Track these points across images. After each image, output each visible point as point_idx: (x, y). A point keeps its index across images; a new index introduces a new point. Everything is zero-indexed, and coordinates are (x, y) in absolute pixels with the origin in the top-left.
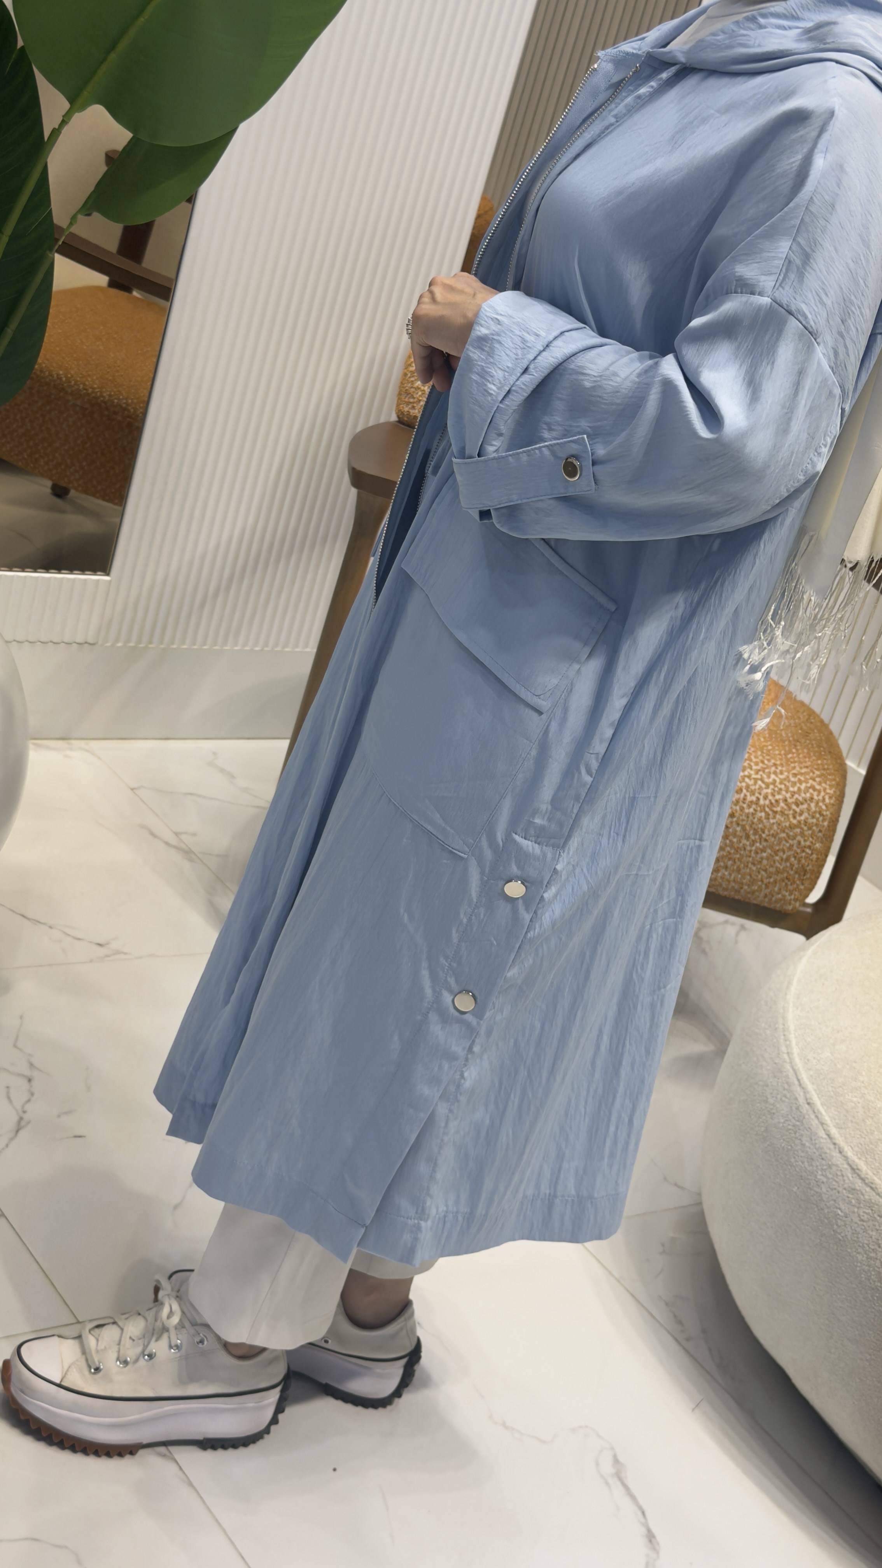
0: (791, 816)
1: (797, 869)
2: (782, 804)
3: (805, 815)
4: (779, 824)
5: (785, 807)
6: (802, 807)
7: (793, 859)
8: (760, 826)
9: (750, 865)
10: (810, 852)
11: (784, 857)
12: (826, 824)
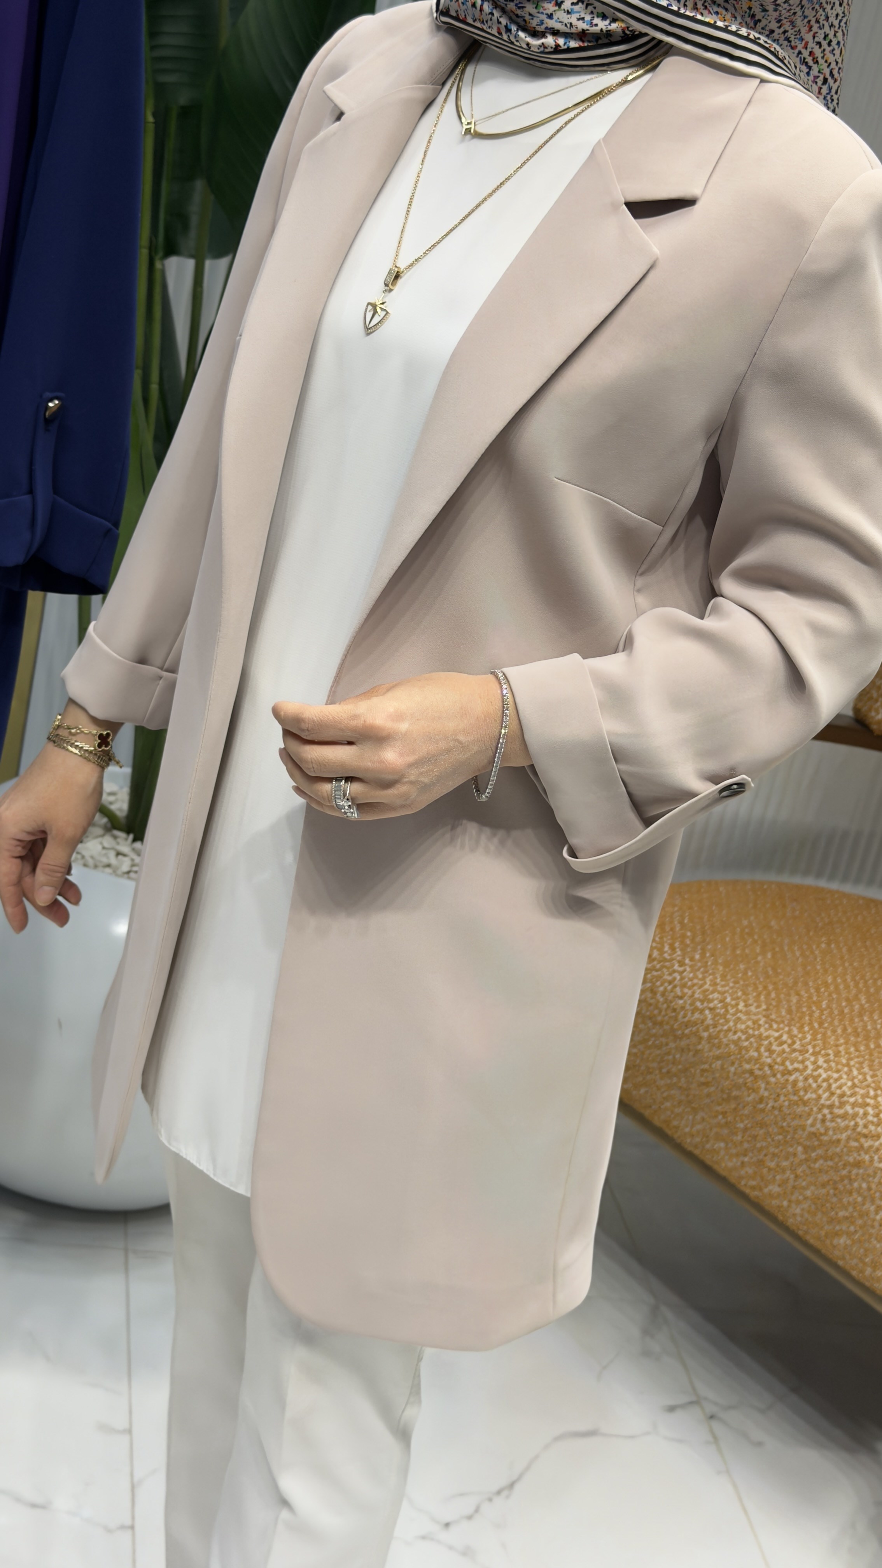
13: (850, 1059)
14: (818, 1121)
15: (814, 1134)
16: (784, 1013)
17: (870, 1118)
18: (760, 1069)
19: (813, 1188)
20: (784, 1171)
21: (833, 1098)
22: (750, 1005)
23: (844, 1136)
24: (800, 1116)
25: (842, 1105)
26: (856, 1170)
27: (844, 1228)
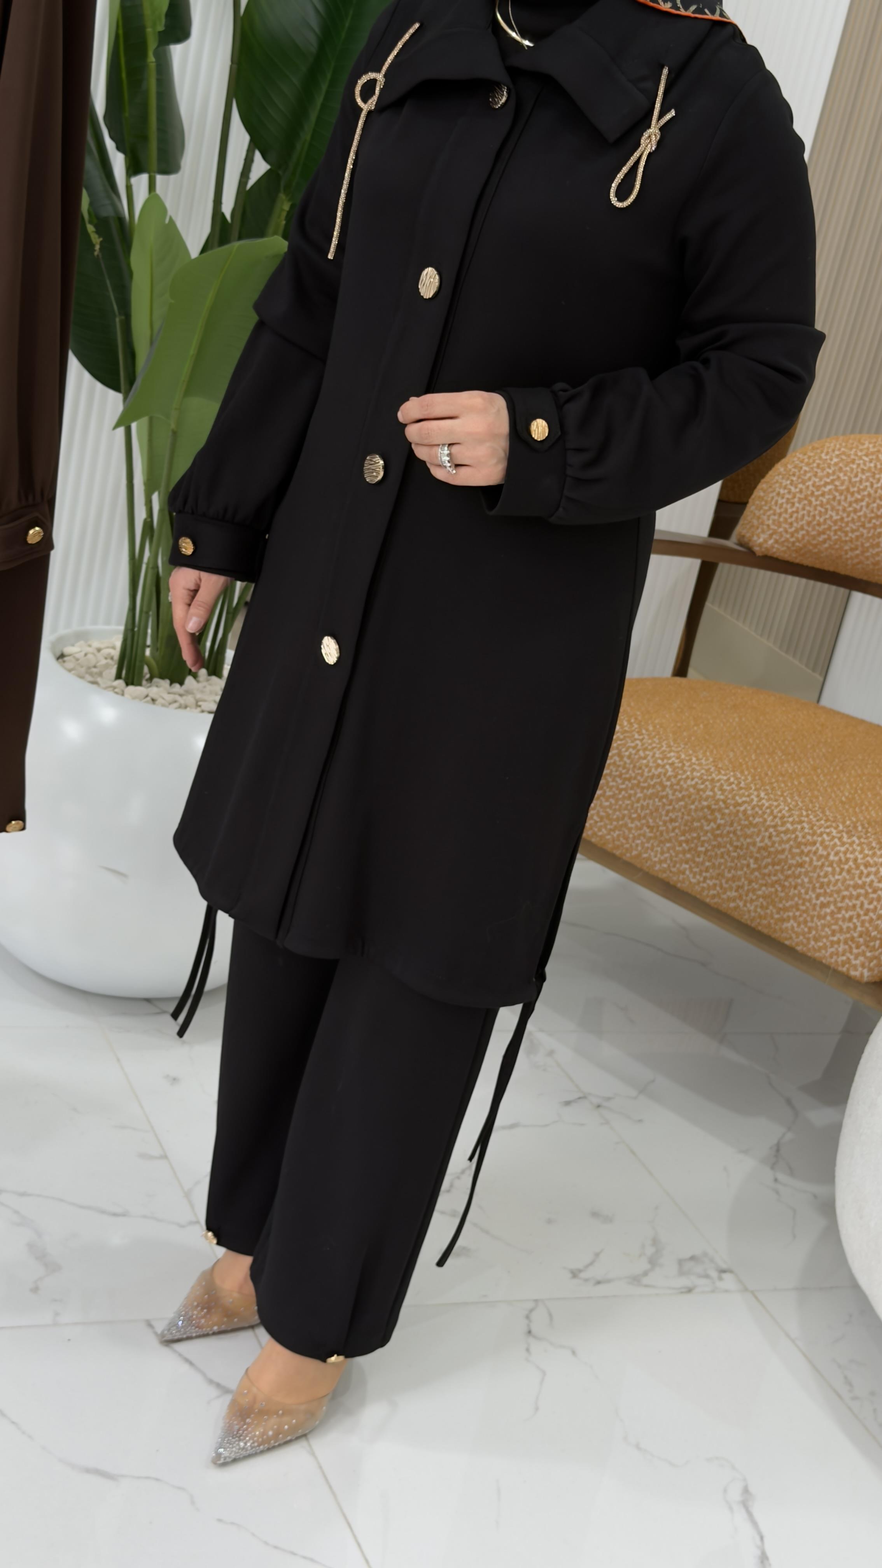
0: (857, 876)
2: (851, 863)
5: (853, 866)
6: (869, 869)
7: (855, 920)
8: (826, 880)
9: (815, 920)
11: (847, 916)
13: (783, 792)
14: (766, 837)
15: (763, 848)
16: (726, 762)
17: (806, 831)
18: (715, 804)
19: (764, 888)
20: (739, 879)
21: (776, 820)
22: (702, 759)
23: (787, 846)
24: (751, 836)
25: (783, 824)
26: (799, 869)
27: (791, 914)
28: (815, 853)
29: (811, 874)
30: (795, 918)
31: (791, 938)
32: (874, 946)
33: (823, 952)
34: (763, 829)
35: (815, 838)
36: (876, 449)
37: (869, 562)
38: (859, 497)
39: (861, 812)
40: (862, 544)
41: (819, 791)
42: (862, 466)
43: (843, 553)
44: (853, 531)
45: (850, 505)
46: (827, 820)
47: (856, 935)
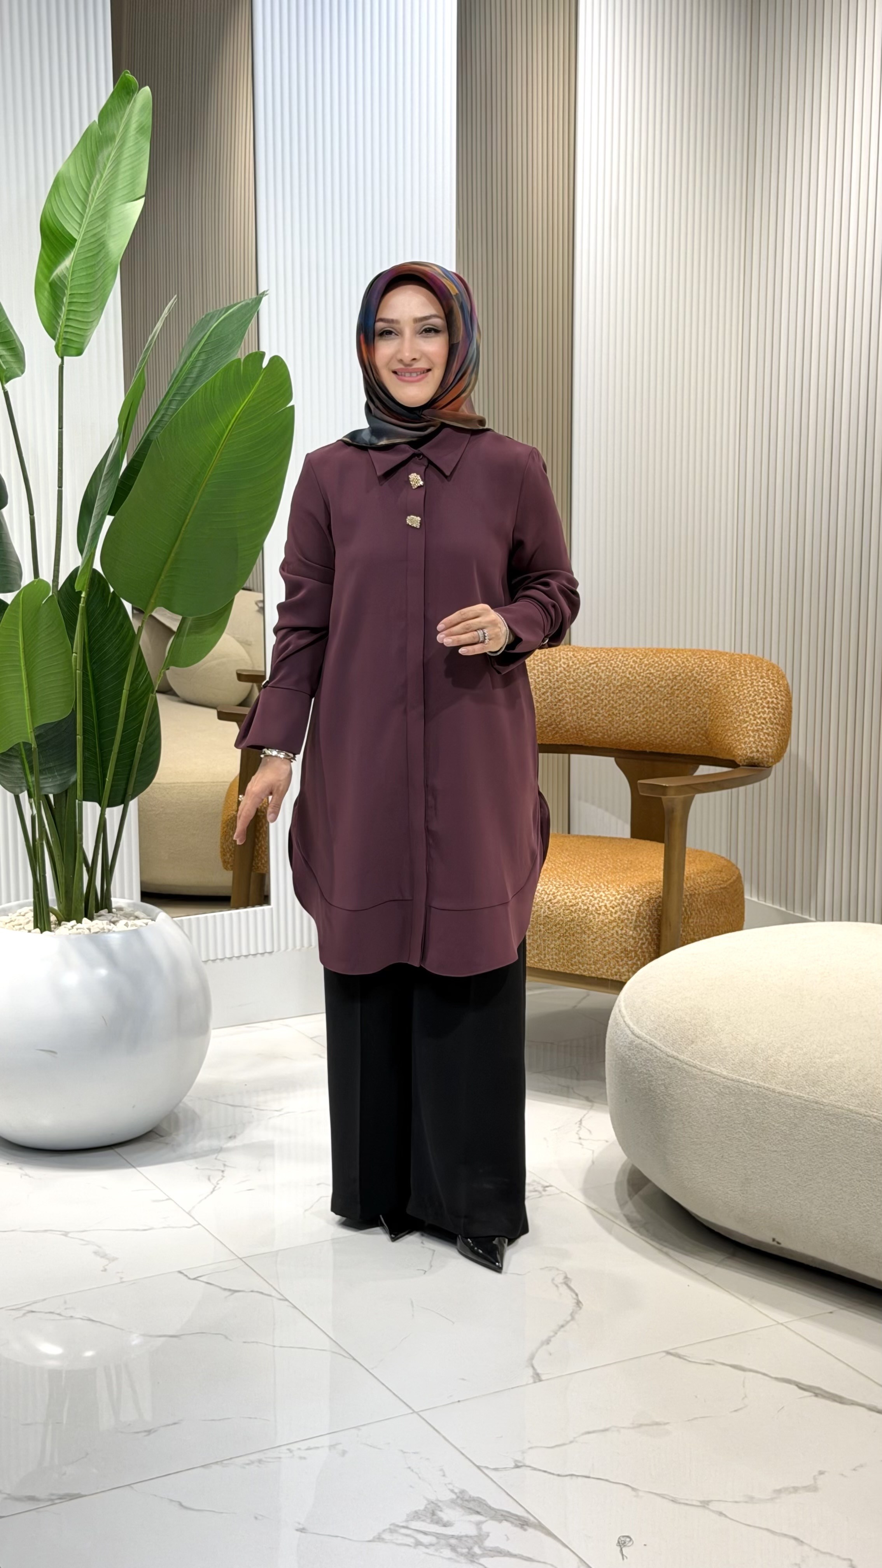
1: (622, 949)
2: (603, 908)
3: (619, 913)
4: (602, 921)
5: (606, 910)
6: (616, 909)
7: (616, 943)
9: (591, 951)
10: (627, 938)
11: (610, 942)
12: (634, 918)
14: (547, 910)
15: (546, 916)
17: (571, 897)
19: (554, 942)
20: (536, 941)
21: (550, 896)
23: (562, 910)
24: (537, 911)
25: (555, 898)
26: (572, 923)
27: (575, 953)
28: (580, 908)
29: (581, 923)
30: (578, 954)
31: (579, 968)
32: (631, 956)
33: (602, 970)
34: (543, 904)
35: (577, 900)
36: (546, 657)
37: (563, 731)
38: (544, 690)
39: (601, 878)
40: (555, 720)
41: (571, 873)
42: (540, 670)
43: (544, 729)
44: (546, 714)
45: (540, 697)
46: (581, 888)
47: (618, 952)
